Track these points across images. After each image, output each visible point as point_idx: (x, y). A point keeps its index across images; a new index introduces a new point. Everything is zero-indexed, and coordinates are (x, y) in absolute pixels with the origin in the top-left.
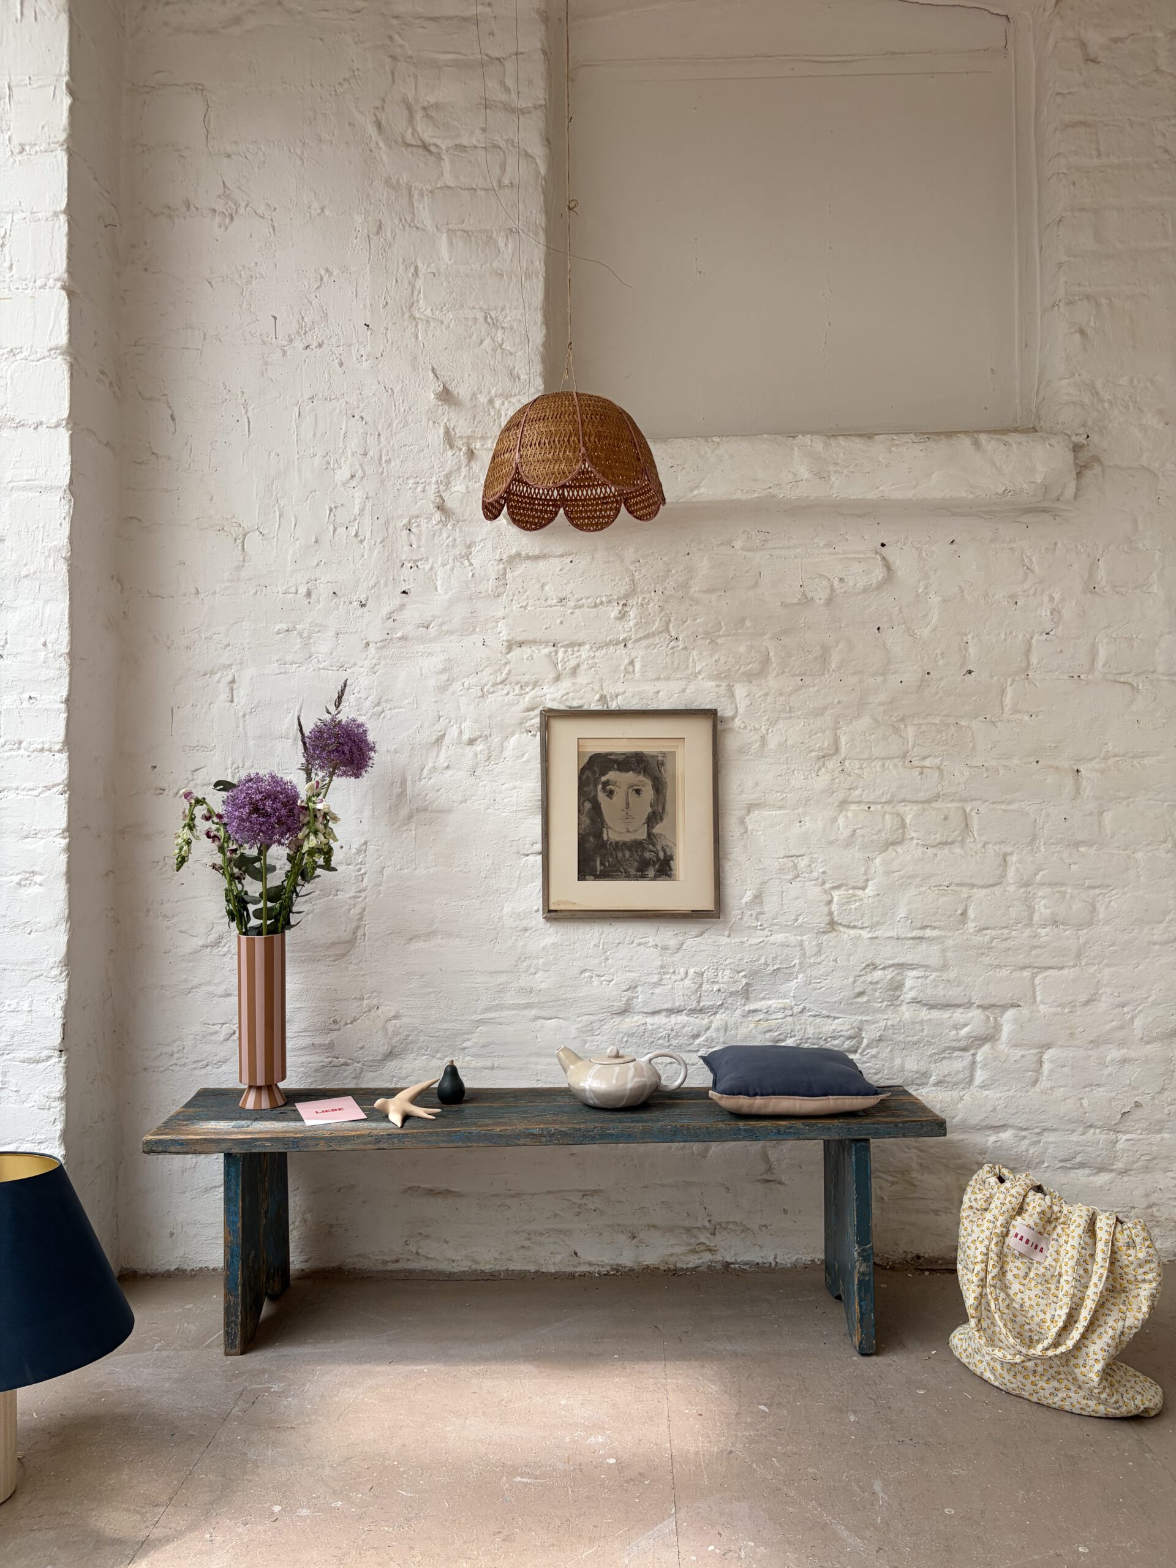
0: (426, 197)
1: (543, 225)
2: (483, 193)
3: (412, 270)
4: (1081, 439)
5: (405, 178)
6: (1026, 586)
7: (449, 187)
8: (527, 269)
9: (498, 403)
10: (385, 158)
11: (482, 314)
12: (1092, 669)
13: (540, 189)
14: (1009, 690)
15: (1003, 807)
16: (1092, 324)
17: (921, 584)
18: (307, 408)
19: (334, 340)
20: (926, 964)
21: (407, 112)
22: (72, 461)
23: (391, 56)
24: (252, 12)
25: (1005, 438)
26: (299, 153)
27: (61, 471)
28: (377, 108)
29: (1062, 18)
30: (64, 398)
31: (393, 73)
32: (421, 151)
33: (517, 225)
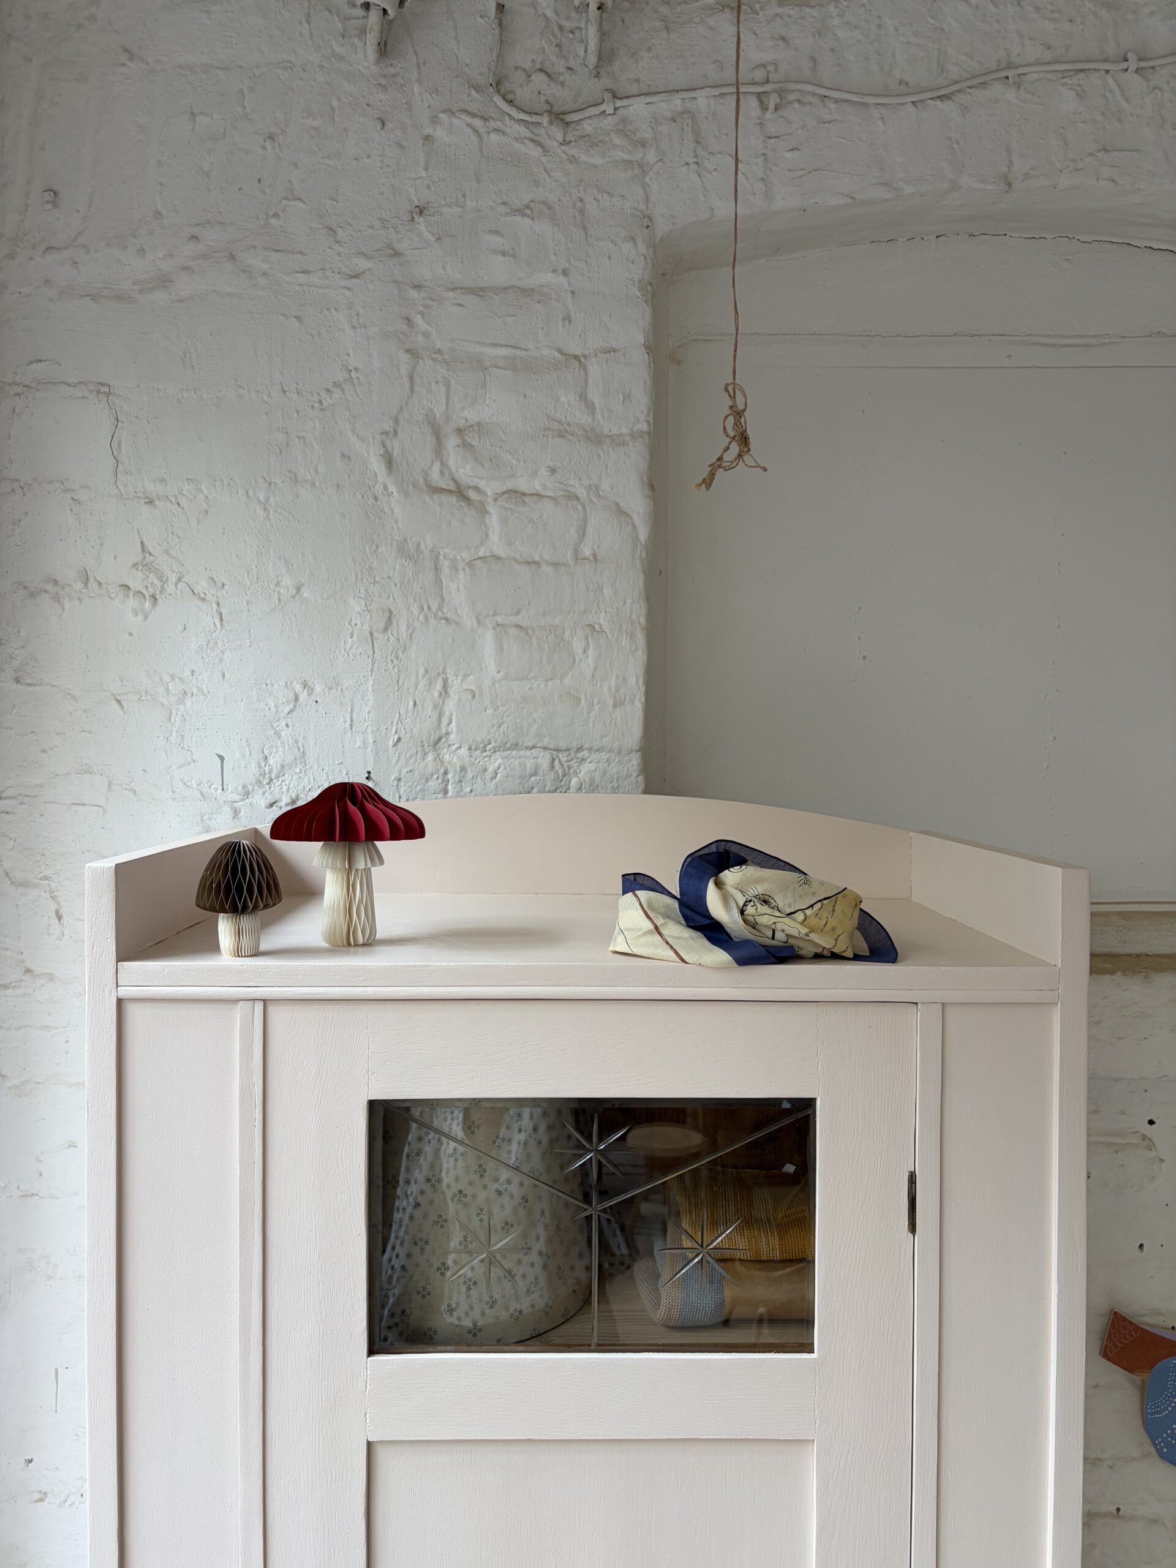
0: (461, 575)
1: (643, 620)
2: (548, 570)
3: (439, 685)
5: (429, 541)
7: (497, 558)
8: (617, 690)
10: (397, 510)
11: (548, 758)
13: (639, 565)
21: (434, 439)
23: (408, 351)
24: (186, 268)
26: (262, 498)
28: (386, 433)
31: (411, 377)
32: (454, 499)
33: (603, 620)
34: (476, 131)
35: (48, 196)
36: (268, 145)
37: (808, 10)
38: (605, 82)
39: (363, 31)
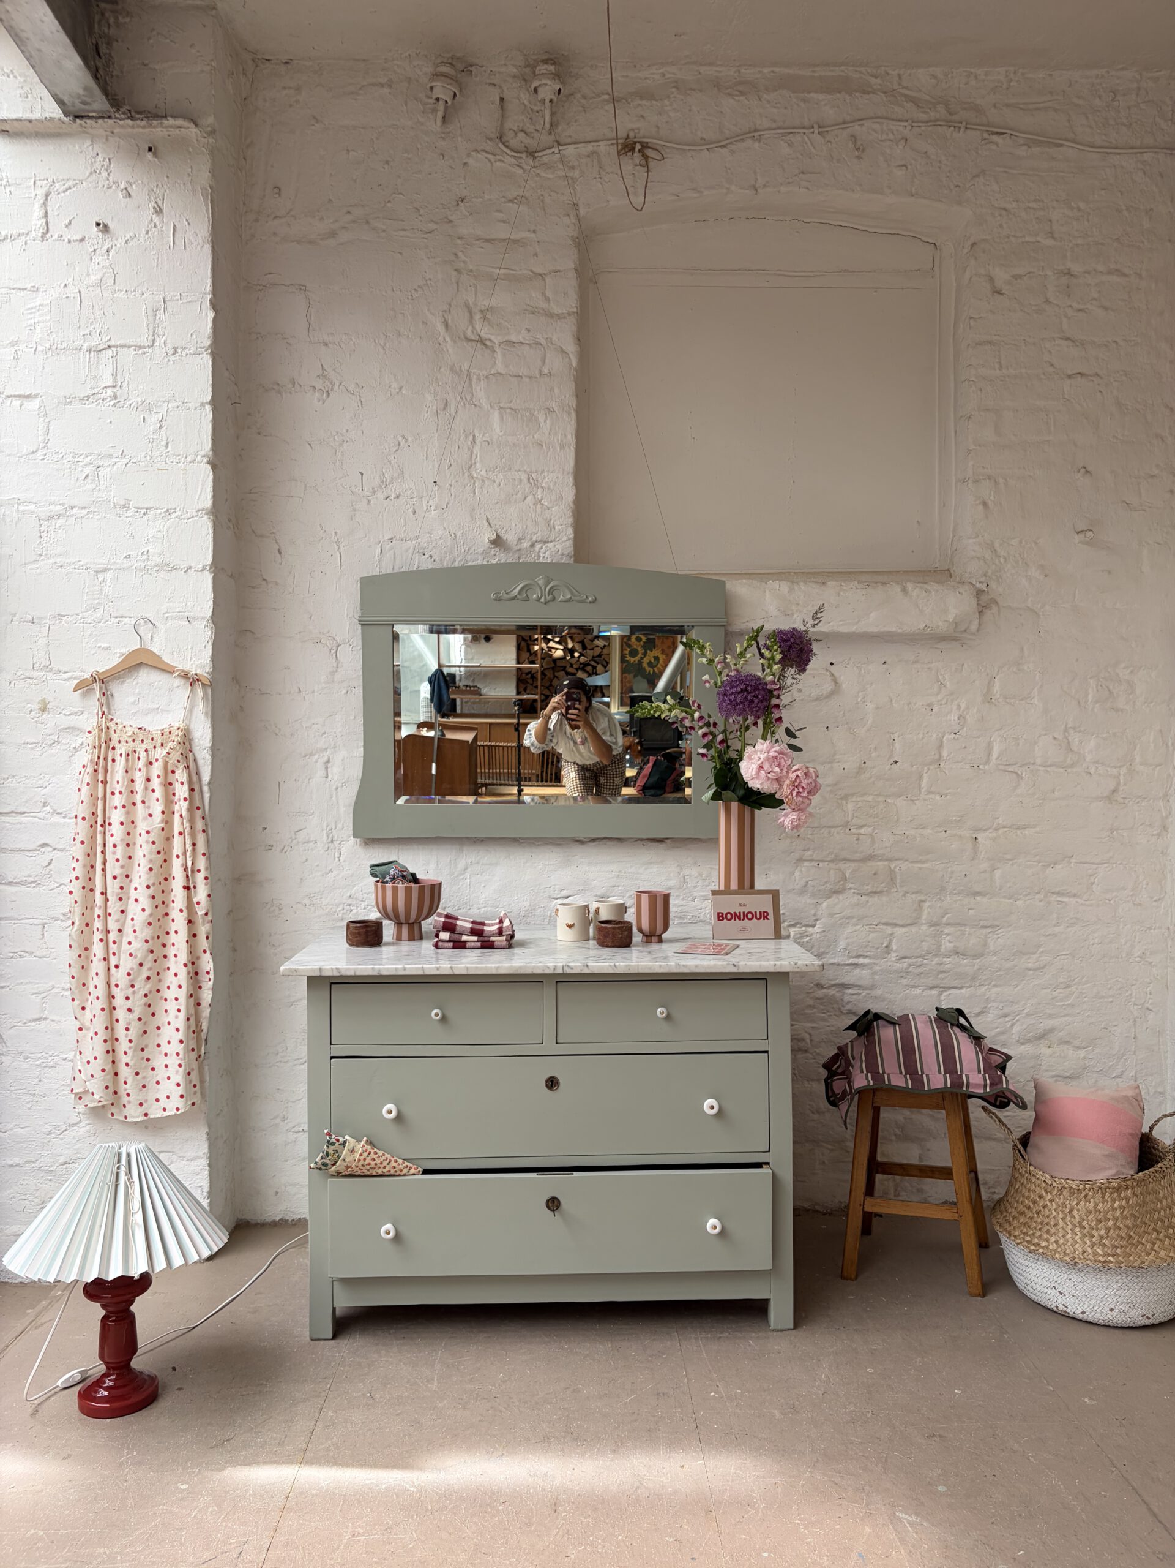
0: (482, 381)
1: (574, 406)
2: (527, 380)
3: (471, 438)
4: (983, 587)
5: (466, 366)
6: (939, 697)
7: (501, 374)
8: (562, 441)
9: (538, 546)
10: (450, 350)
11: (526, 476)
12: (988, 762)
13: (572, 378)
14: (925, 776)
15: (919, 865)
16: (992, 498)
17: (860, 694)
18: (388, 547)
19: (409, 492)
20: (859, 984)
21: (469, 314)
22: (214, 598)
23: (456, 270)
24: (344, 228)
25: (926, 586)
26: (382, 343)
27: (206, 605)
28: (445, 311)
29: (976, 258)
30: (208, 548)
31: (457, 283)
32: (479, 344)
33: (554, 405)
34: (490, 161)
35: (276, 190)
36: (386, 166)
37: (654, 102)
38: (552, 138)
39: (434, 111)
